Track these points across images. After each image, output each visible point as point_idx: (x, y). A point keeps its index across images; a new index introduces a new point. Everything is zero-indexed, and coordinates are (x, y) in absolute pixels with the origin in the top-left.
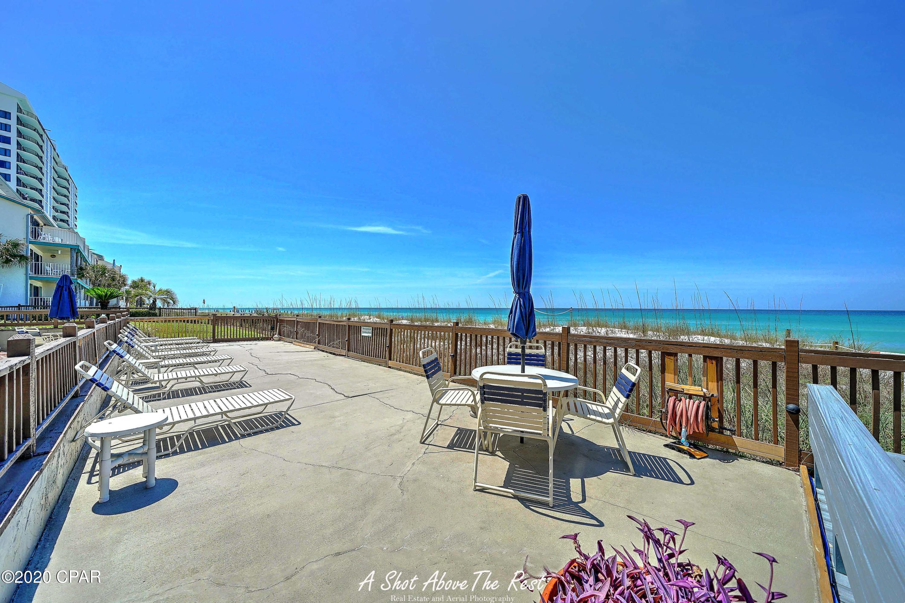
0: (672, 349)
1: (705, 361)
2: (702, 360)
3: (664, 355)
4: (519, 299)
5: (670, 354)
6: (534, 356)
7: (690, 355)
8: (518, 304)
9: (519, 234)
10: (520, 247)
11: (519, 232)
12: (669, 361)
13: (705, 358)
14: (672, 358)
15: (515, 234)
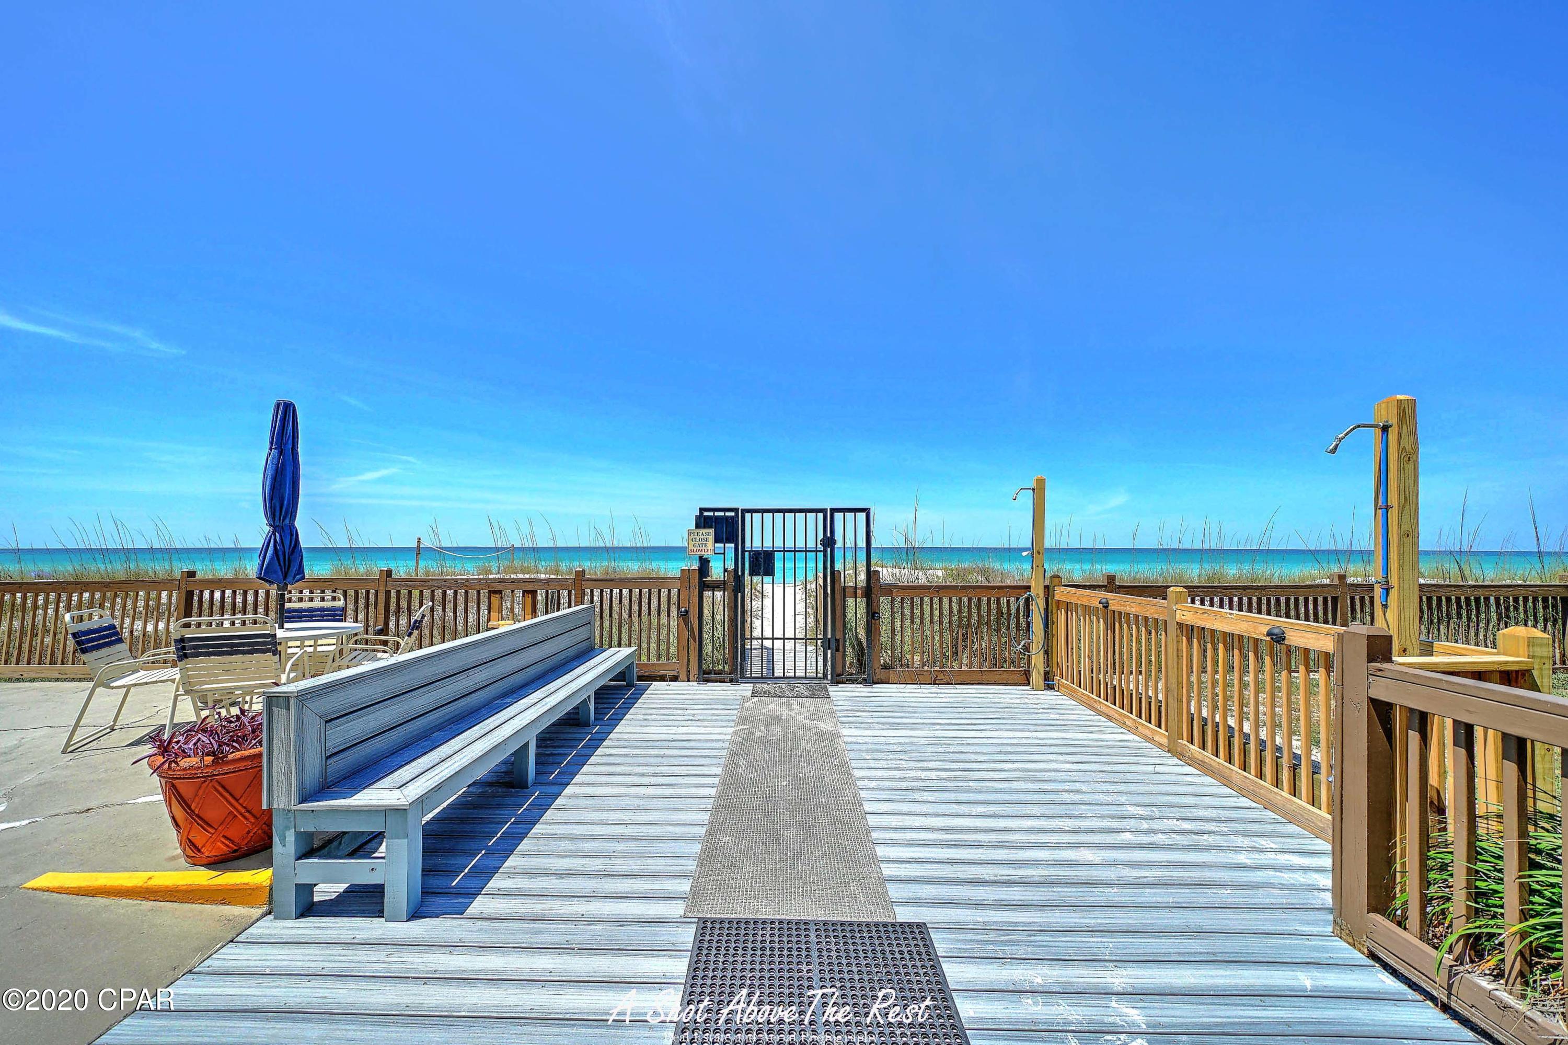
0: (498, 587)
1: (524, 596)
2: (521, 595)
3: (491, 593)
4: (274, 533)
5: (496, 592)
6: (305, 610)
7: (513, 591)
8: (272, 540)
9: (277, 451)
10: (277, 467)
11: (275, 449)
12: (495, 599)
13: (524, 592)
14: (497, 596)
15: (271, 449)
